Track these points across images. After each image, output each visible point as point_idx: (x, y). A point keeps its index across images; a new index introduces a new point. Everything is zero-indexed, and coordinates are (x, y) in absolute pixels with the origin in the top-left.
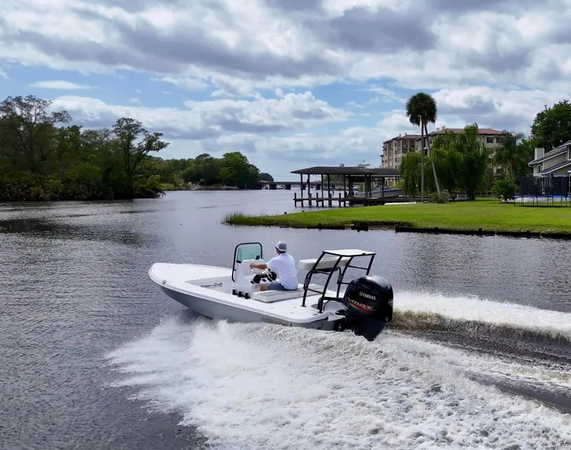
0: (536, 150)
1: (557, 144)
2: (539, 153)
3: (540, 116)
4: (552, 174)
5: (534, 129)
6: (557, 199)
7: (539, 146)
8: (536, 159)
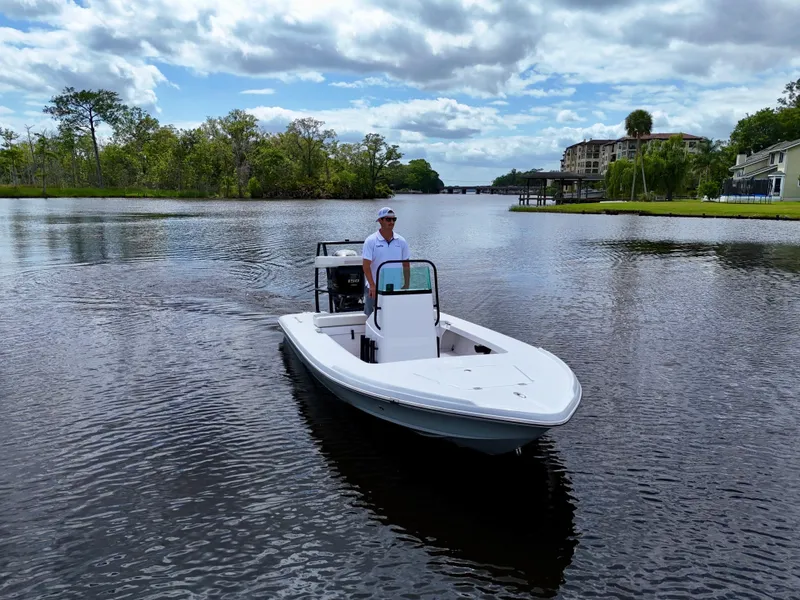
0: (738, 156)
1: (757, 149)
2: (740, 159)
3: (741, 123)
4: (753, 177)
5: (734, 136)
6: (757, 198)
7: (741, 153)
8: (737, 164)
